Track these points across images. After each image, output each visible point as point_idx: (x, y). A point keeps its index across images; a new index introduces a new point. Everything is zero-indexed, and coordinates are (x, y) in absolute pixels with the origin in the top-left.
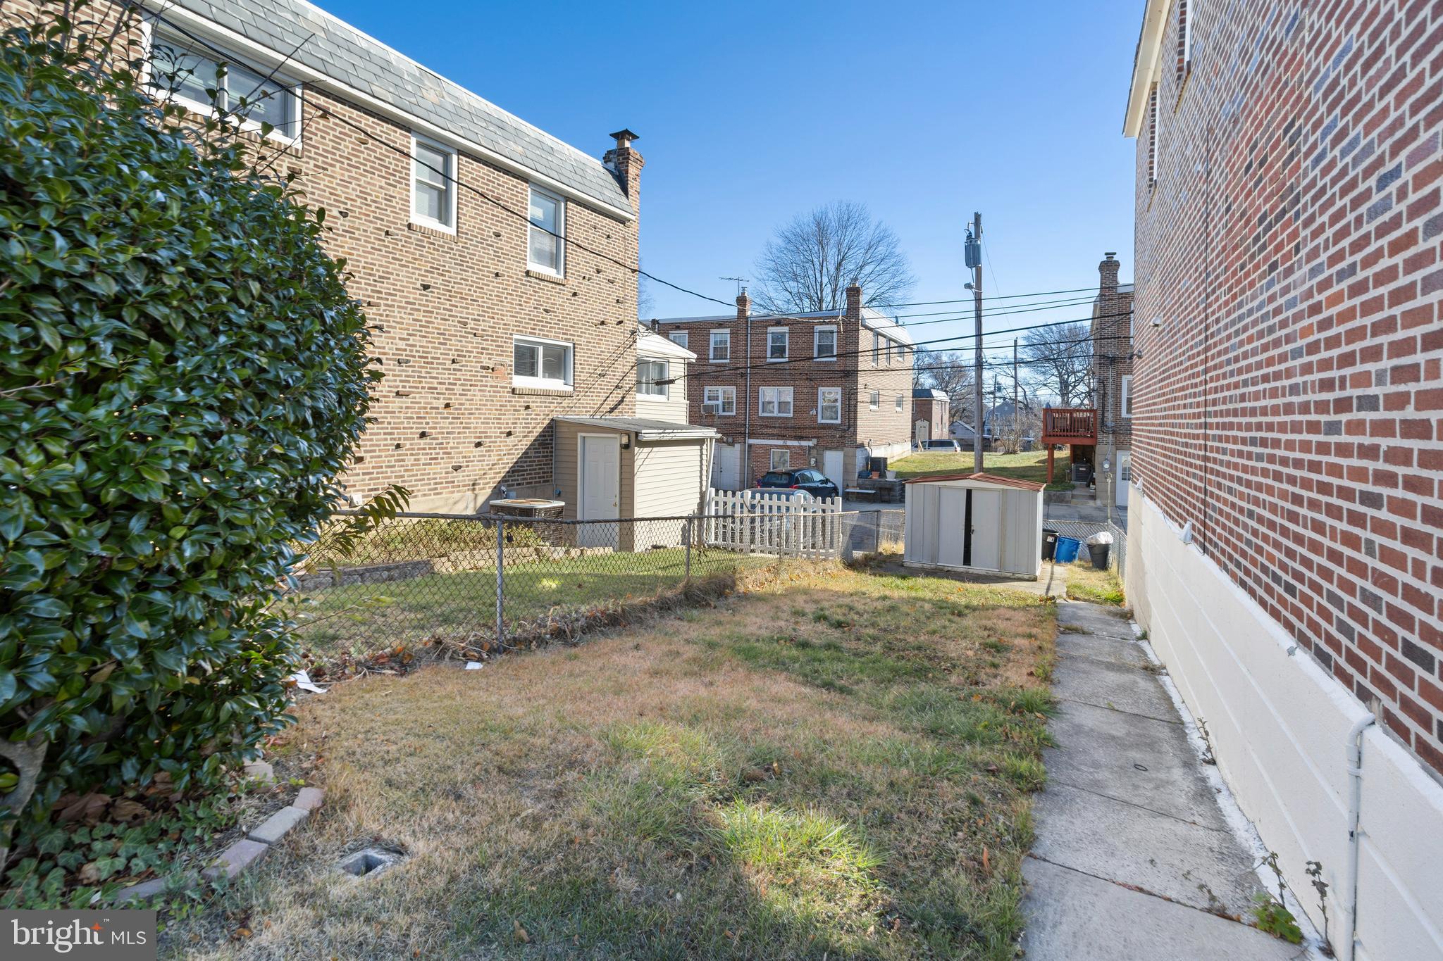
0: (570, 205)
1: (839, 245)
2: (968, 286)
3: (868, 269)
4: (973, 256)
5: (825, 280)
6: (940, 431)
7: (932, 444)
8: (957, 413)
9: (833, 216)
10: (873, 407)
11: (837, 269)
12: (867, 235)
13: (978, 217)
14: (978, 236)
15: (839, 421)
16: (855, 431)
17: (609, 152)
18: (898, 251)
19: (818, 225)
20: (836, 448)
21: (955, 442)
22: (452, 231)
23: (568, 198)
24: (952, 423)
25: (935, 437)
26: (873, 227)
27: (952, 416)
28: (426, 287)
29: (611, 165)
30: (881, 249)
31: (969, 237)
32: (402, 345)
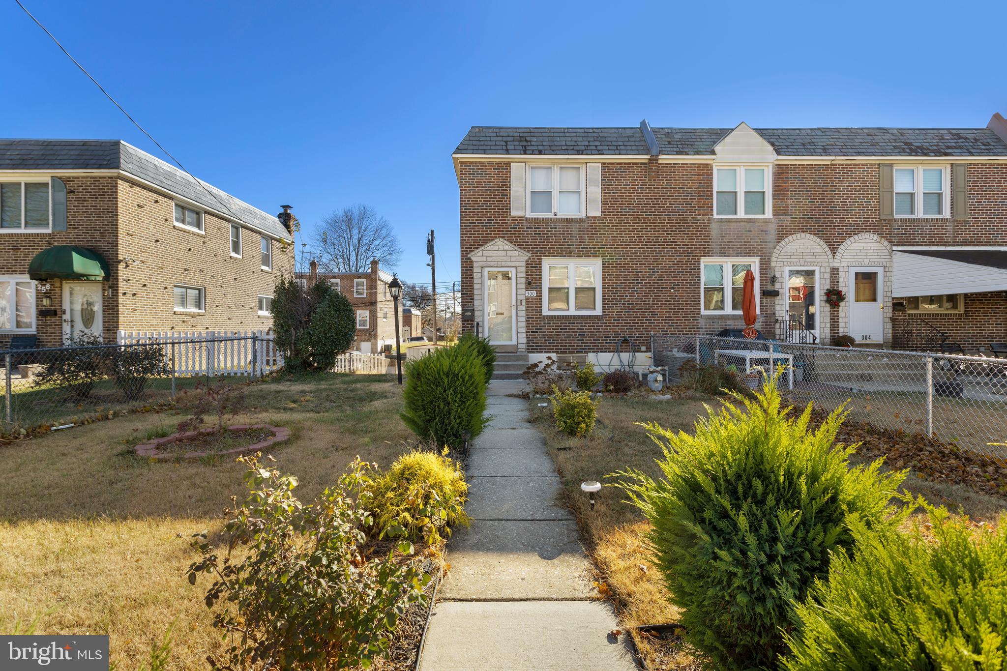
0: (273, 241)
1: (360, 228)
2: (428, 265)
3: (376, 243)
4: (430, 250)
5: (352, 248)
6: (417, 332)
7: (412, 339)
8: (426, 322)
9: (356, 213)
10: (384, 320)
11: (359, 243)
12: (375, 223)
13: (432, 232)
14: (432, 240)
15: (368, 327)
16: (376, 332)
17: (280, 214)
18: (392, 234)
19: (347, 216)
20: (367, 341)
21: (425, 338)
22: (240, 257)
23: (272, 238)
24: (423, 328)
25: (414, 335)
26: (378, 220)
27: (423, 324)
28: (235, 279)
29: (282, 220)
30: (384, 232)
31: (429, 240)
32: (229, 301)
